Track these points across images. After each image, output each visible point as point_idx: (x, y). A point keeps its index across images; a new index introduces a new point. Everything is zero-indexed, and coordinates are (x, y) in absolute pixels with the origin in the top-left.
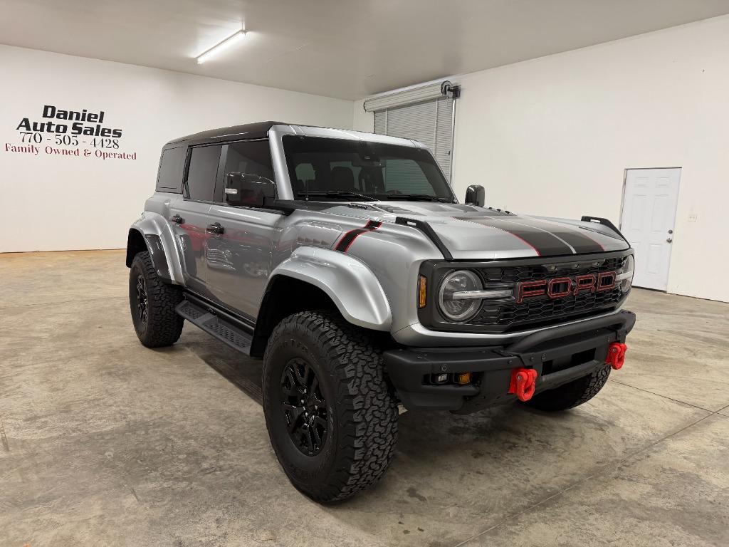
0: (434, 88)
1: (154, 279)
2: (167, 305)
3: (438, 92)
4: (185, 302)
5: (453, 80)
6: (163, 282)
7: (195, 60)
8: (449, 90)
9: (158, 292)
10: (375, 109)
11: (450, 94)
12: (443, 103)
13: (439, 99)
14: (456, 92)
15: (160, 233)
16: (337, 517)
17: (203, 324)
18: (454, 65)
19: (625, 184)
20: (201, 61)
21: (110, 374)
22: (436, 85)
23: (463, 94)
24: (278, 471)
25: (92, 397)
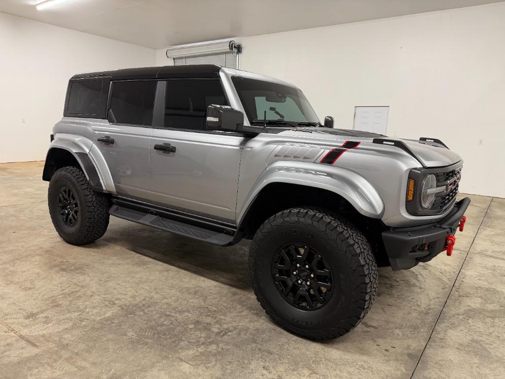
0: (223, 45)
1: (85, 189)
2: (98, 210)
3: (227, 48)
4: (115, 207)
5: (237, 40)
6: (94, 191)
7: (34, 7)
8: (235, 47)
9: (91, 200)
10: (174, 57)
11: (235, 50)
12: (229, 56)
13: (226, 53)
14: (239, 49)
15: (87, 151)
16: (338, 349)
17: (151, 222)
18: (237, 30)
19: (355, 116)
20: (40, 8)
21: (63, 270)
22: (225, 43)
23: (244, 51)
24: (270, 325)
25: (67, 290)
